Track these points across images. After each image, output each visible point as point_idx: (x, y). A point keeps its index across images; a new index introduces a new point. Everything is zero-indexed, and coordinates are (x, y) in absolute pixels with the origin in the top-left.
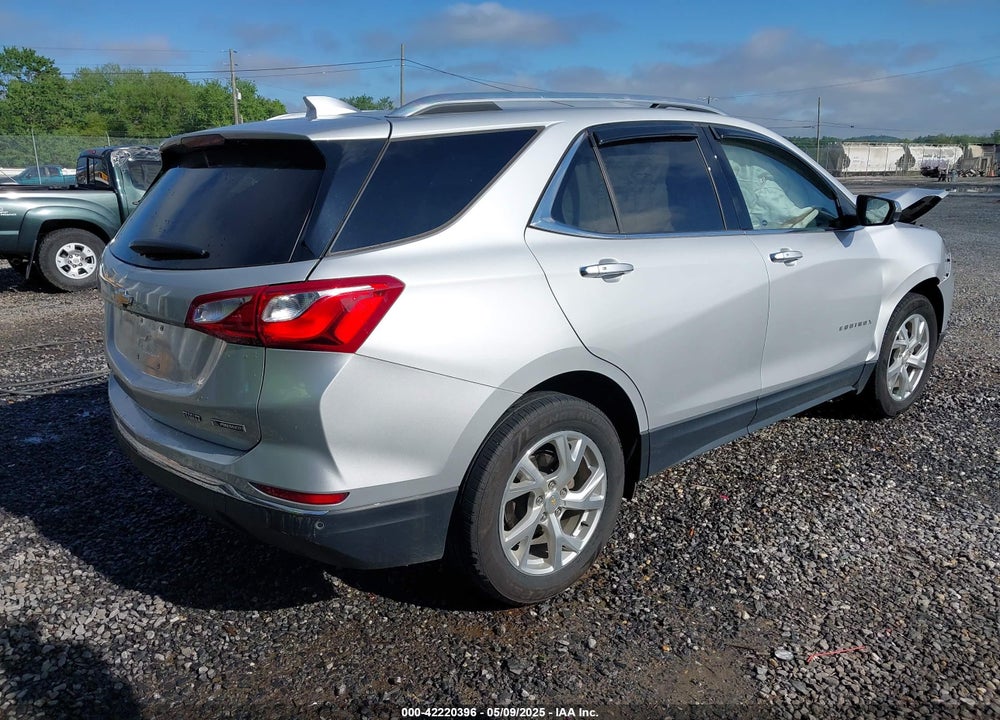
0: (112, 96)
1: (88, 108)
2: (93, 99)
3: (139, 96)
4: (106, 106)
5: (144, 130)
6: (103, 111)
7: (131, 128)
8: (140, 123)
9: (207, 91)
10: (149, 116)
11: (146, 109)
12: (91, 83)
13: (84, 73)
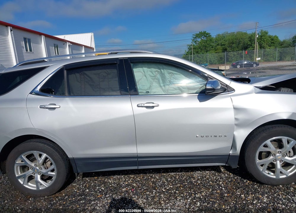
0: (225, 41)
1: (218, 45)
2: (220, 42)
3: (232, 40)
4: (223, 44)
5: (231, 49)
6: (222, 45)
7: (228, 49)
8: (231, 47)
9: (252, 36)
10: (234, 45)
11: (233, 43)
12: (220, 37)
13: (219, 35)
